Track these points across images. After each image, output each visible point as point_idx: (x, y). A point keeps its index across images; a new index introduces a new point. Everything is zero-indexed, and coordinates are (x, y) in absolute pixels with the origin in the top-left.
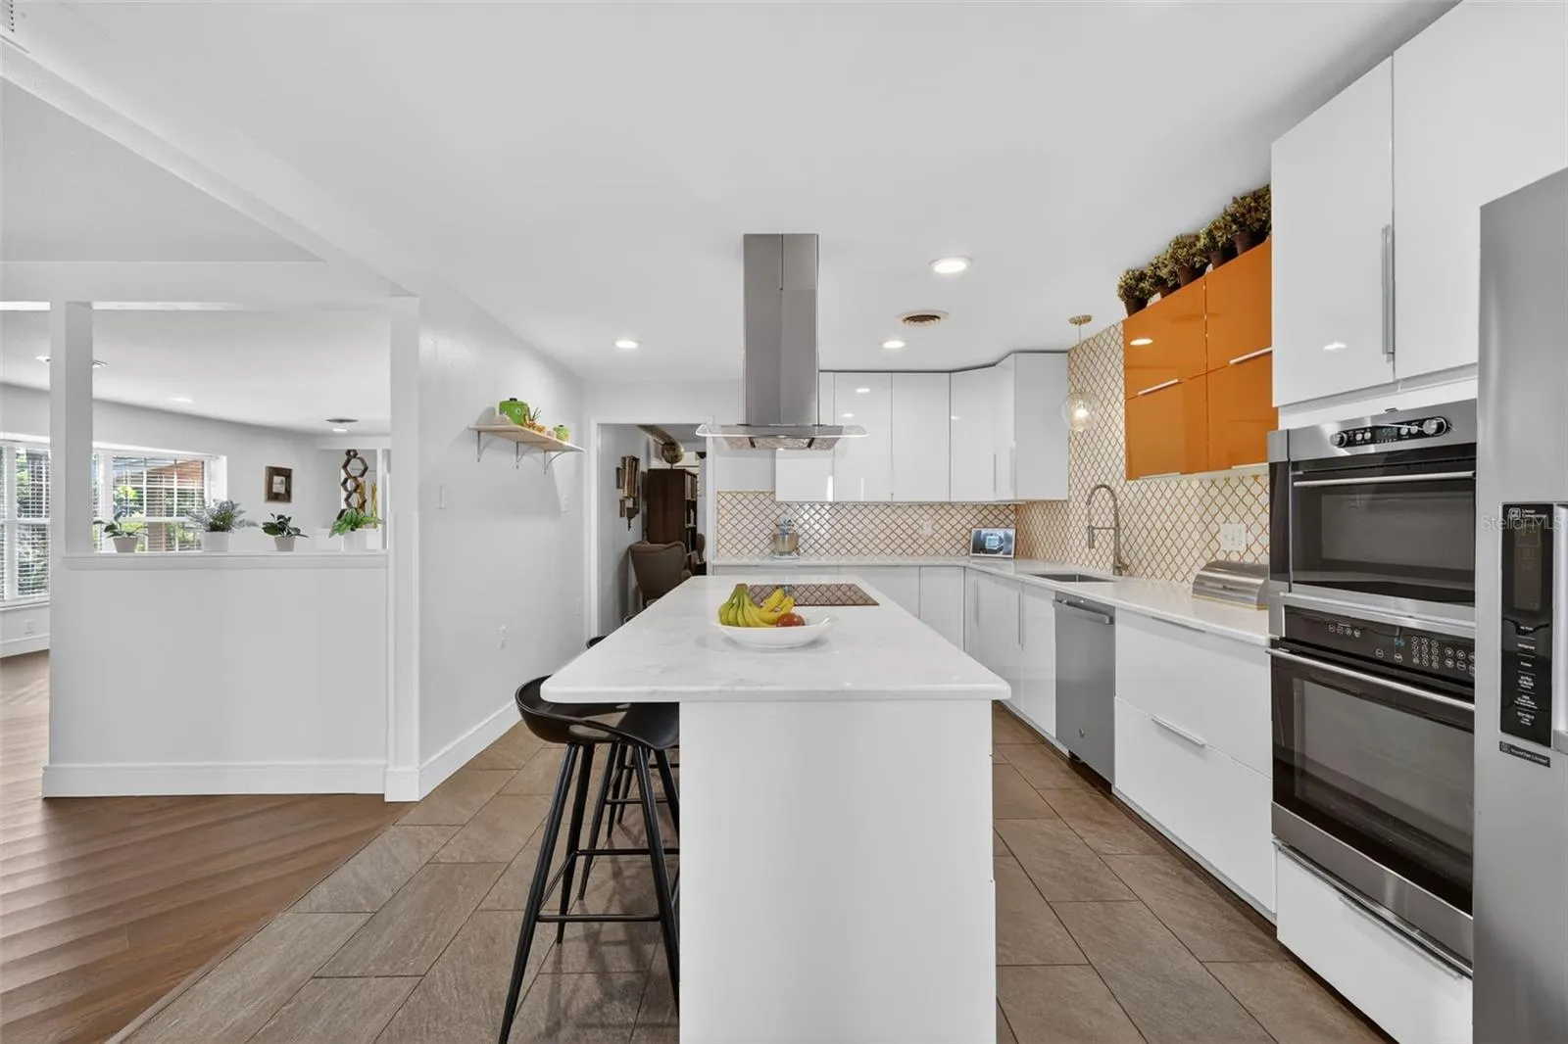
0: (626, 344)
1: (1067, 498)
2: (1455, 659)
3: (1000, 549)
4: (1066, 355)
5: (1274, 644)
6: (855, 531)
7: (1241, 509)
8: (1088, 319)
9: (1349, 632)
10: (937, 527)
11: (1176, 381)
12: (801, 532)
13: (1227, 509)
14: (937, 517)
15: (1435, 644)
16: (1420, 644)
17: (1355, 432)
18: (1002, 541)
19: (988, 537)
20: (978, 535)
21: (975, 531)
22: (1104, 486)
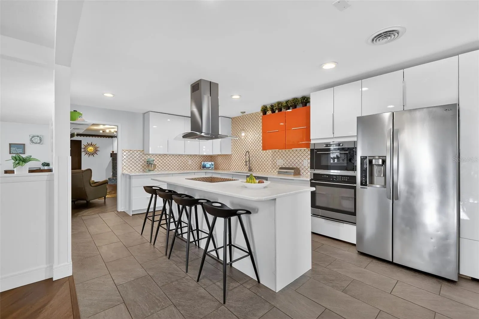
0: (109, 95)
1: (231, 154)
2: (344, 178)
3: (210, 167)
4: (231, 119)
5: (311, 180)
6: (170, 163)
7: (282, 157)
8: (245, 112)
9: (326, 177)
10: (192, 162)
11: (278, 131)
12: (156, 163)
13: (279, 157)
14: (192, 159)
15: (341, 177)
16: (340, 177)
17: (328, 145)
18: (210, 165)
19: (207, 164)
20: (204, 164)
21: (203, 163)
22: (248, 151)
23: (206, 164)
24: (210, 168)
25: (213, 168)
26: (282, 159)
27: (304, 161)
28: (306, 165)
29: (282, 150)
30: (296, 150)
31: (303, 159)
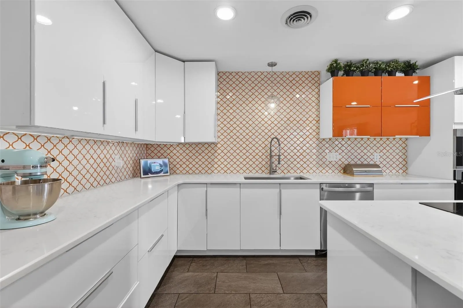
3: (161, 171)
18: (161, 166)
19: (152, 164)
20: (146, 163)
21: (142, 162)
22: (276, 138)
23: (151, 166)
24: (162, 174)
25: (168, 173)
26: (337, 151)
27: (375, 154)
28: (378, 160)
29: (337, 138)
30: (362, 139)
31: (372, 151)
